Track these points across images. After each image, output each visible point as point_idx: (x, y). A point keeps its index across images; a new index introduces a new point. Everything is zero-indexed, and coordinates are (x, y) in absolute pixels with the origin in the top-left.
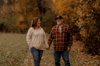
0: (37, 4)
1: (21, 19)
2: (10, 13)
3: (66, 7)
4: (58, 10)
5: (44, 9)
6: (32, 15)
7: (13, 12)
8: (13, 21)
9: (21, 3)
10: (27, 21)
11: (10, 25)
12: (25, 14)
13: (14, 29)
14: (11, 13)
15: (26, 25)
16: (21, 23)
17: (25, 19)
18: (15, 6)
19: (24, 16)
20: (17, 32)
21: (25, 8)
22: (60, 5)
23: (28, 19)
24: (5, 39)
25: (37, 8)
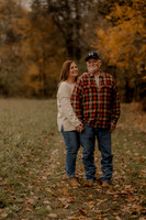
0: (64, 41)
1: (34, 70)
2: (12, 60)
3: (124, 46)
4: (109, 52)
5: (79, 51)
6: (54, 63)
7: (17, 57)
8: (17, 74)
9: (33, 41)
10: (44, 75)
11: (12, 82)
12: (41, 60)
13: (21, 91)
14: (15, 60)
15: (42, 83)
16: (34, 78)
17: (40, 71)
18: (21, 46)
19: (40, 65)
20: (27, 97)
21: (40, 49)
22: (112, 41)
23: (47, 71)
24: (5, 110)
25: (64, 50)
